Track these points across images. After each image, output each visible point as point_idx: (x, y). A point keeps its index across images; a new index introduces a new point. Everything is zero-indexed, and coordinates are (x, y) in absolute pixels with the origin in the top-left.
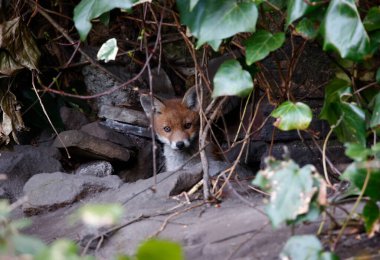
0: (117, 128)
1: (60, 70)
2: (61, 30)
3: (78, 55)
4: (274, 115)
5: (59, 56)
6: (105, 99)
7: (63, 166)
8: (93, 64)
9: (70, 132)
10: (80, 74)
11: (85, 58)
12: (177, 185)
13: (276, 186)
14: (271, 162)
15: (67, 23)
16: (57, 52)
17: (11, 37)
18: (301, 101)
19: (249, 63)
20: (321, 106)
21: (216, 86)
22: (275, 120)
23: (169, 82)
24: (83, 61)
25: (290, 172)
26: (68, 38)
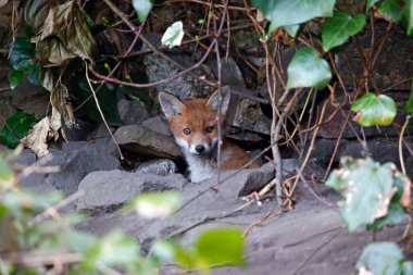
1: (120, 59)
2: (121, 14)
3: (139, 43)
4: (354, 109)
5: (118, 44)
7: (122, 165)
8: (156, 53)
9: (130, 127)
10: (141, 64)
11: (147, 46)
12: (247, 185)
13: (352, 187)
14: (348, 163)
15: (127, 7)
16: (116, 39)
17: (63, 23)
18: (385, 93)
19: (326, 49)
20: (407, 100)
21: (290, 76)
22: (355, 114)
23: (239, 73)
24: (144, 49)
25: (368, 171)
26: (129, 24)
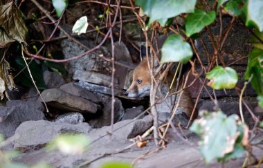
0: (88, 88)
1: (44, 43)
2: (45, 11)
3: (58, 32)
4: (208, 77)
5: (43, 32)
6: (78, 65)
7: (46, 116)
8: (70, 38)
9: (51, 90)
10: (59, 46)
11: (64, 34)
12: (133, 130)
13: (208, 131)
14: (205, 115)
15: (49, 6)
16: (41, 28)
17: (6, 17)
18: (230, 66)
19: (188, 35)
20: (245, 71)
21: (163, 54)
22: (209, 81)
23: (128, 53)
24: (61, 36)
25: (219, 121)
26: (50, 18)
